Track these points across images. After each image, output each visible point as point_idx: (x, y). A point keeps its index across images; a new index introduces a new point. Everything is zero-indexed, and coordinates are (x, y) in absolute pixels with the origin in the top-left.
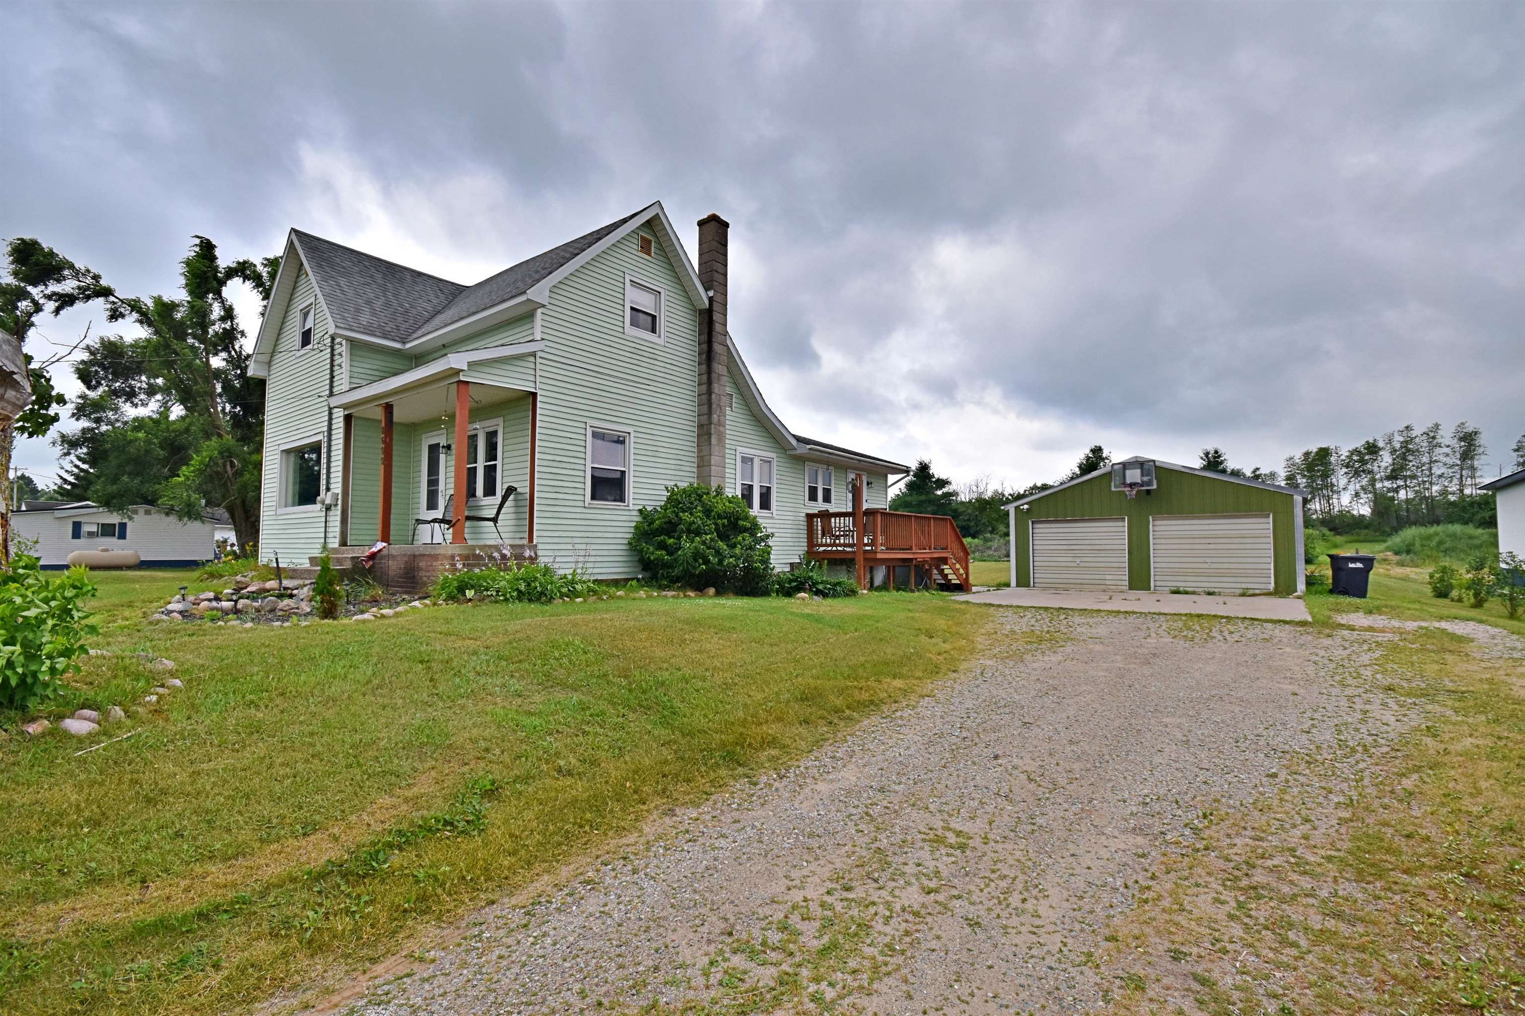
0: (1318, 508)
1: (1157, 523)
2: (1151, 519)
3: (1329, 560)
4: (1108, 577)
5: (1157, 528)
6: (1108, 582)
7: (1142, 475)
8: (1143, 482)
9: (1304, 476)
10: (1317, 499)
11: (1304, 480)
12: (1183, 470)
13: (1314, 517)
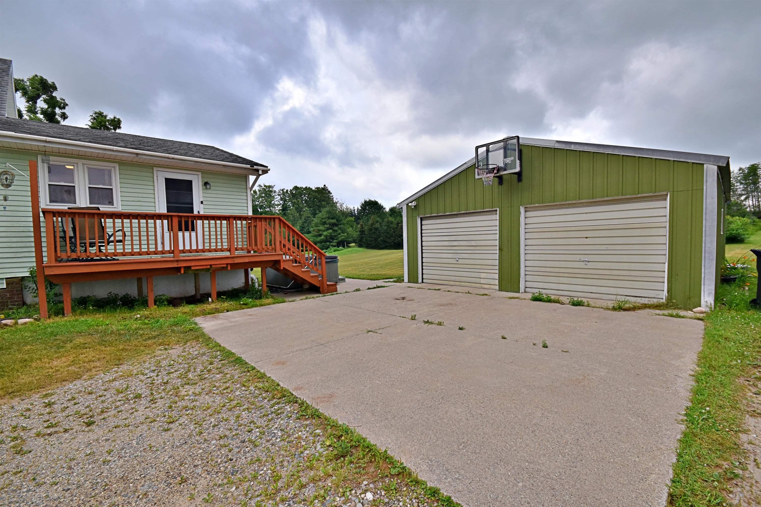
0: (751, 204)
1: (529, 214)
2: (522, 210)
3: (755, 257)
4: (483, 275)
5: (528, 220)
6: (483, 281)
7: (505, 157)
8: (506, 165)
9: (741, 183)
10: (750, 198)
11: (741, 186)
12: (557, 146)
13: (748, 210)
